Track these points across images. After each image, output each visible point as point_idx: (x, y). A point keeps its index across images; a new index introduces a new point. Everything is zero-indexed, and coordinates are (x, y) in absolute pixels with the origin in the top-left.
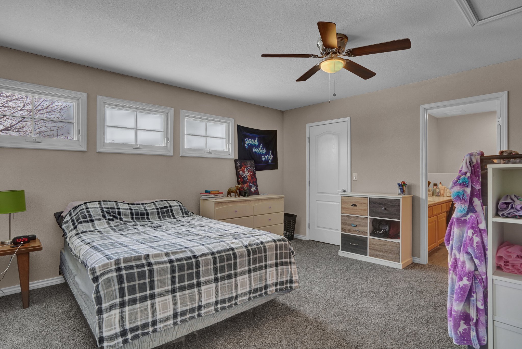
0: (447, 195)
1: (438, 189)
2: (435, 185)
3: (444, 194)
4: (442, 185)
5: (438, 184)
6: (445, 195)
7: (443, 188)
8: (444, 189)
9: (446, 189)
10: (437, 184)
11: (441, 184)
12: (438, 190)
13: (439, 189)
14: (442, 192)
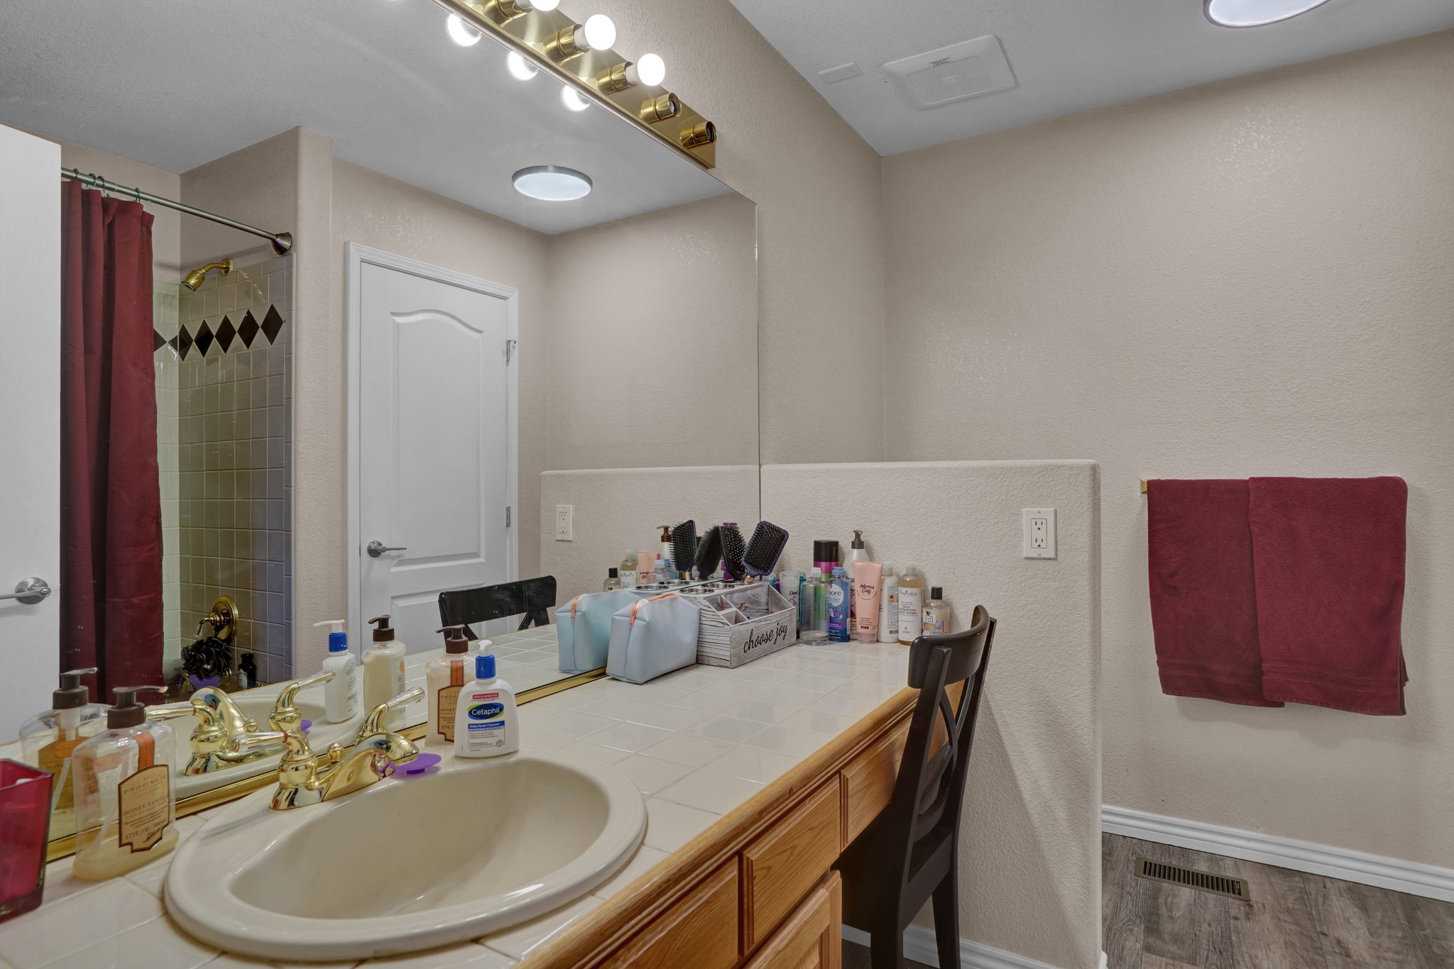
0: (901, 629)
1: (836, 588)
2: (827, 553)
3: (878, 627)
4: (871, 556)
5: (845, 543)
6: (885, 634)
7: (872, 580)
8: (881, 582)
9: (889, 582)
10: (836, 544)
11: (858, 544)
12: (837, 596)
13: (844, 585)
14: (864, 606)
